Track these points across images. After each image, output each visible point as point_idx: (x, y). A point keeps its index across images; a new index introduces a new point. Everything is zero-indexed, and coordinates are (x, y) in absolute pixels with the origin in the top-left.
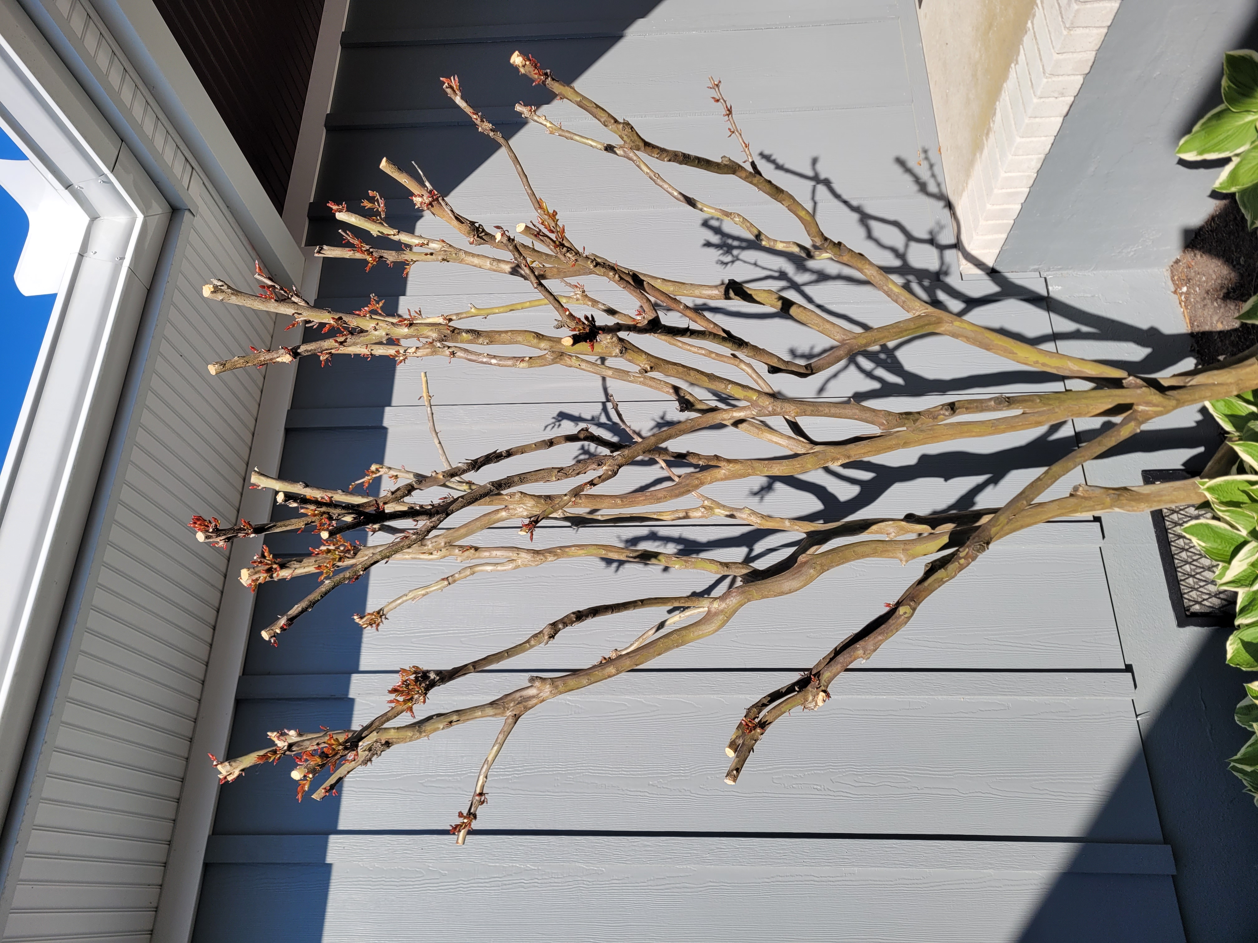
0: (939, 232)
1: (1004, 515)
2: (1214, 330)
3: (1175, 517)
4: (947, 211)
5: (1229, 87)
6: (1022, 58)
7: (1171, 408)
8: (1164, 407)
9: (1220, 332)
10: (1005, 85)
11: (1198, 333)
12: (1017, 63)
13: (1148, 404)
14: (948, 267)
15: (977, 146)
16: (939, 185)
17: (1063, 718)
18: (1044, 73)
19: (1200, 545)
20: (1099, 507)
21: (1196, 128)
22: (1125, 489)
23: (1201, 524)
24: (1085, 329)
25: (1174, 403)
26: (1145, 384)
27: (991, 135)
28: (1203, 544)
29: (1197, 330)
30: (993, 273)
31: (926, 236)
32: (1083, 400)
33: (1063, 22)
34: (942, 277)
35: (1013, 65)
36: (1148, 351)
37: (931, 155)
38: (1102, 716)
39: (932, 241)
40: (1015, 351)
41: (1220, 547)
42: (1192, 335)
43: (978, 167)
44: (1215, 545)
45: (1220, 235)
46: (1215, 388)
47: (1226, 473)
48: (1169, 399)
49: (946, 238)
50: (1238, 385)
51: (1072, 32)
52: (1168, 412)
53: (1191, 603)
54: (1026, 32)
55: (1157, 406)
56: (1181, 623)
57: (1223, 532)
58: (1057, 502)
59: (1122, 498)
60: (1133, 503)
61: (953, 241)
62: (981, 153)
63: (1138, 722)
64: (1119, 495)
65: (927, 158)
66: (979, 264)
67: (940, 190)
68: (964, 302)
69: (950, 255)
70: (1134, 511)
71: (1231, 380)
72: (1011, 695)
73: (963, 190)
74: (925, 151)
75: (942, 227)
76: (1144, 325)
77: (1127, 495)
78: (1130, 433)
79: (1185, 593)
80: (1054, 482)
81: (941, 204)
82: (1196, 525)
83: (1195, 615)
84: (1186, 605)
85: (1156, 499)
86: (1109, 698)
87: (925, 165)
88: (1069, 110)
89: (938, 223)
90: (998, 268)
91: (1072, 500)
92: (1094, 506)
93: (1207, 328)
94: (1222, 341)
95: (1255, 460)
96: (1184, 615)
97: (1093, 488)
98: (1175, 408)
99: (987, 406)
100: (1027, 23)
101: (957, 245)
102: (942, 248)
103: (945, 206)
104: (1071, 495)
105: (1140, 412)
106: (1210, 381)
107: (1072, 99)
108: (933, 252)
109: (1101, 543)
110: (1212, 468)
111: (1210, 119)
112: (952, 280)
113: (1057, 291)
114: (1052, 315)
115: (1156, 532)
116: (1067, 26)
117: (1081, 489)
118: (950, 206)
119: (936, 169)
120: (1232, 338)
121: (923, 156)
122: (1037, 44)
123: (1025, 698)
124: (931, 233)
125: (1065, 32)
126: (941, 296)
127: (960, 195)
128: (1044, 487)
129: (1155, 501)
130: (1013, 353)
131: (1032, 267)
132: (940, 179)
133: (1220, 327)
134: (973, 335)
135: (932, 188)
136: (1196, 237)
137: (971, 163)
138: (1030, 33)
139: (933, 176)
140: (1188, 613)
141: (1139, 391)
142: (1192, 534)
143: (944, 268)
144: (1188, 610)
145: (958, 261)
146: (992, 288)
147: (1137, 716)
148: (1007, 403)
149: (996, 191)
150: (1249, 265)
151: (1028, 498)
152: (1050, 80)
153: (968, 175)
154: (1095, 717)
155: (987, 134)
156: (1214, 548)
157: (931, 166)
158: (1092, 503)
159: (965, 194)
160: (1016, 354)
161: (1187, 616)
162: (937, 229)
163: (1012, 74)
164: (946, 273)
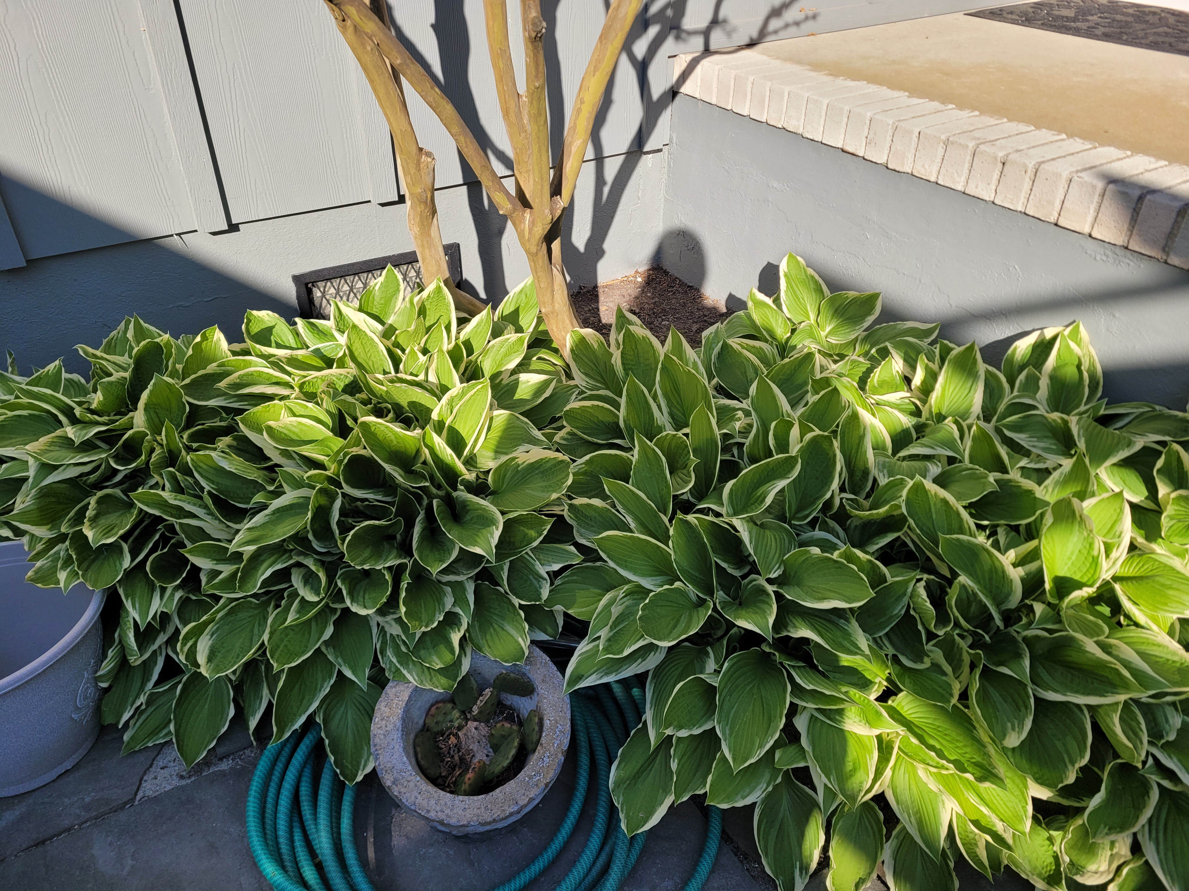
0: (724, 30)
1: (376, 28)
2: (600, 304)
3: (412, 273)
4: (745, 41)
5: (847, 298)
6: (915, 101)
7: (528, 247)
8: (529, 239)
9: (598, 309)
10: (885, 88)
11: (597, 291)
12: (909, 97)
13: (533, 223)
14: (684, 41)
15: (817, 66)
16: (776, 32)
17: (152, 154)
18: (899, 121)
19: (375, 285)
20: (409, 180)
21: (810, 271)
22: (434, 212)
23: (399, 285)
24: (606, 190)
25: (534, 250)
26: (555, 219)
27: (830, 78)
28: (377, 288)
29: (600, 291)
30: (673, 93)
31: (722, 15)
32: (537, 146)
33: (954, 135)
34: (674, 32)
35: (907, 94)
36: (582, 248)
37: (810, 24)
38: (167, 199)
39: (715, 22)
40: (597, 74)
41: (375, 303)
42: (596, 287)
43: (795, 68)
44: (377, 299)
45: (690, 305)
46: (549, 291)
47: (457, 309)
48: (538, 245)
49: (717, 39)
50: (552, 312)
51: (942, 144)
52: (523, 245)
53: (322, 289)
54: (943, 103)
55: (530, 230)
56: (296, 279)
57: (392, 305)
58: (409, 129)
59: (423, 206)
60: (418, 219)
61: (713, 47)
62: (810, 70)
63: (172, 235)
64: (426, 202)
65: (807, 18)
66: (684, 76)
67: (770, 34)
68: (644, 59)
69: (698, 42)
70: (410, 221)
71: (557, 306)
72: (165, 92)
73: (769, 56)
74: (814, 17)
75: (729, 34)
76: (607, 245)
77: (427, 212)
78: (498, 203)
79: (332, 283)
80: (431, 106)
81: (755, 34)
82: (397, 280)
83: (309, 292)
84: (319, 284)
85: (425, 243)
86: (192, 206)
87: (800, 16)
88: (849, 153)
89: (734, 30)
90: (678, 98)
91: (414, 150)
92: (410, 174)
93: (602, 298)
94: (590, 310)
95: (472, 330)
96: (307, 281)
97: (432, 173)
98: (528, 252)
99: (529, 7)
100: (952, 104)
101: (707, 51)
102: (706, 33)
103: (751, 39)
104: (421, 149)
105: (523, 215)
106: (556, 287)
107: (861, 155)
108: (703, 24)
109: (375, 201)
110: (464, 297)
111: (816, 282)
112: (669, 45)
113: (646, 162)
114: (623, 157)
115: (394, 255)
116: (951, 139)
117: (429, 160)
118: (751, 45)
119: (793, 30)
120: (592, 319)
121: (810, 13)
122: (930, 114)
123: (166, 110)
124: (725, 21)
125: (943, 137)
126: (653, 31)
127: (763, 53)
128: (422, 91)
129: (422, 242)
130: (595, 72)
131: (674, 136)
132: (782, 34)
133: (602, 308)
134: (621, 16)
135: (775, 24)
136: (689, 286)
137: (798, 62)
138: (942, 107)
139: (787, 26)
140: (310, 285)
141: (547, 211)
142: (386, 277)
143: (684, 35)
144: (313, 286)
145: (690, 53)
146: (657, 90)
147: (179, 235)
148: (534, 36)
149: (769, 84)
150: (661, 328)
151: (404, 67)
152: (890, 127)
153: (786, 60)
154: (164, 190)
155: (831, 75)
156: (373, 297)
157: (797, 24)
158: (413, 171)
159: (764, 58)
160: (594, 75)
161: (307, 284)
162: (728, 27)
163: (896, 94)
164: (678, 38)
